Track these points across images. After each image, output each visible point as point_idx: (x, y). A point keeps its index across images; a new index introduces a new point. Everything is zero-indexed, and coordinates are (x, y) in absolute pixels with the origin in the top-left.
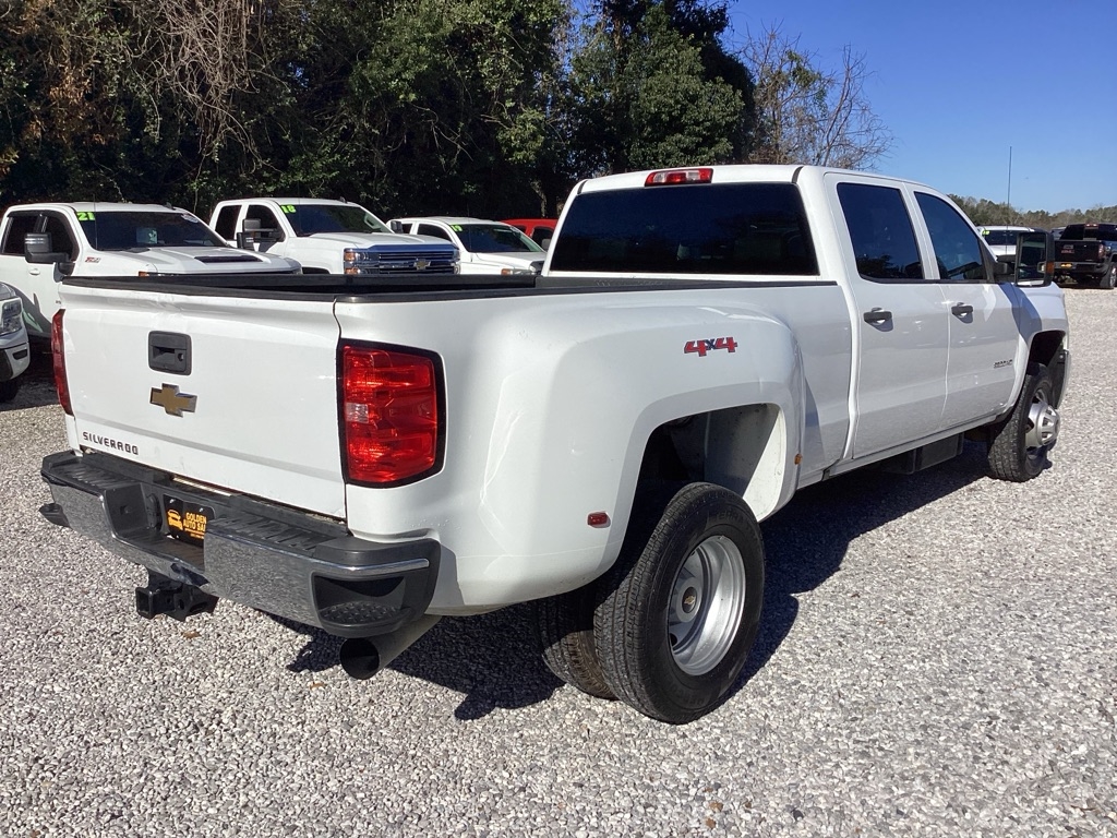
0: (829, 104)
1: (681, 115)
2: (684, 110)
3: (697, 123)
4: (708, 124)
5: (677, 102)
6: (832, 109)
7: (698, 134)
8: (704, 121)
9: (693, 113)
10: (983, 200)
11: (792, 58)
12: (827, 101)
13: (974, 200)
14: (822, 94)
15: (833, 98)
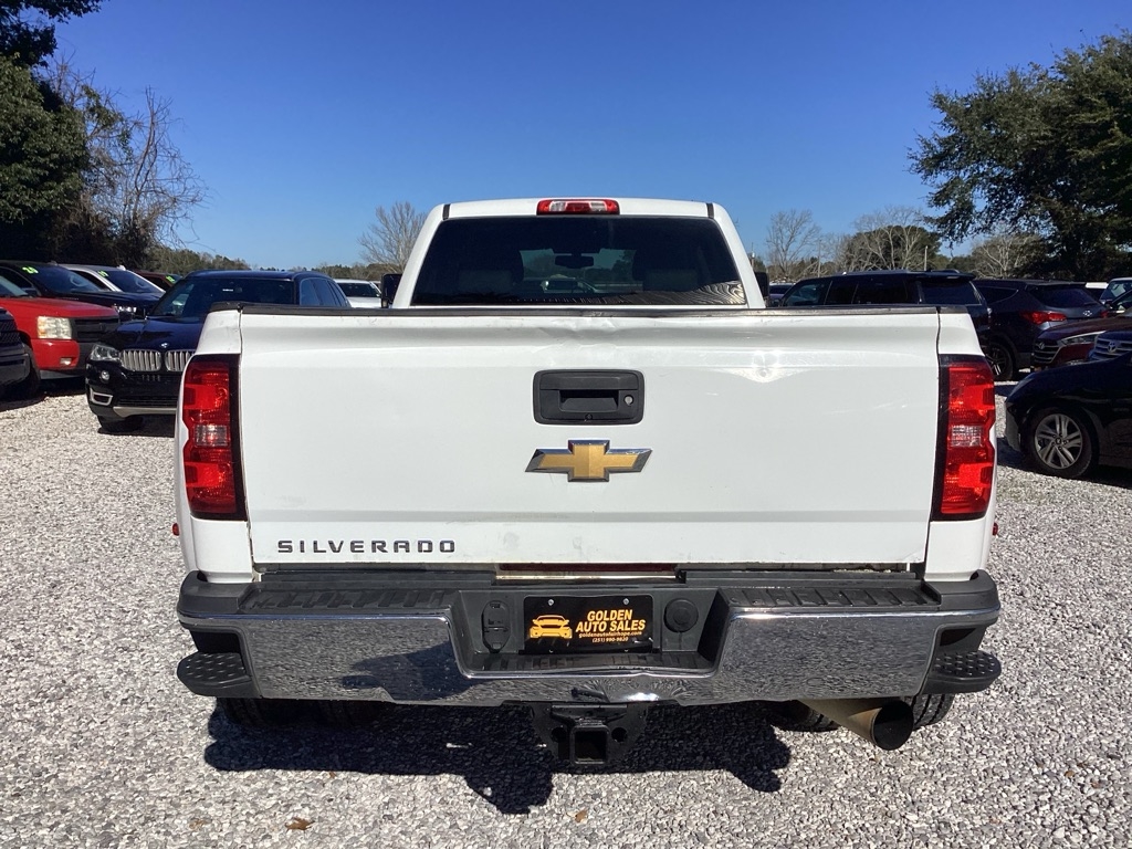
0: (134, 147)
1: (20, 144)
2: (25, 137)
3: (43, 154)
4: (56, 156)
5: (15, 127)
6: (137, 153)
7: (44, 166)
8: (51, 152)
9: (36, 142)
10: (218, 256)
11: (90, 94)
12: (131, 144)
13: (209, 256)
14: (125, 136)
15: (138, 142)
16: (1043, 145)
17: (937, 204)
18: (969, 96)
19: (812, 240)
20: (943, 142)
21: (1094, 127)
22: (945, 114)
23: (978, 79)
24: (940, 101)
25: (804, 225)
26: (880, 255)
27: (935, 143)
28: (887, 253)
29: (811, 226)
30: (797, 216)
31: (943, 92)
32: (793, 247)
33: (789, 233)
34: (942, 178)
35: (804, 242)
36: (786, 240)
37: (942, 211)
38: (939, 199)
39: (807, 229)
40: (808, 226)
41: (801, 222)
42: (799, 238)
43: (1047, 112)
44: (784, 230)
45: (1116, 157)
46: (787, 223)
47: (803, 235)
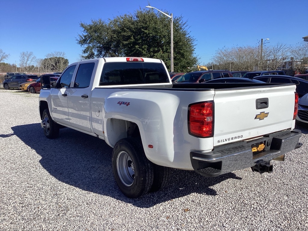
16: (115, 40)
17: (85, 53)
18: (90, 25)
19: (34, 60)
20: (85, 37)
21: (127, 36)
22: (84, 29)
23: (92, 21)
24: (82, 25)
25: (31, 56)
26: (54, 65)
27: (83, 37)
28: (56, 64)
29: (33, 56)
30: (29, 53)
31: (83, 23)
32: (28, 62)
33: (26, 58)
34: (86, 46)
35: (31, 61)
36: (26, 60)
37: (86, 55)
38: (85, 52)
39: (32, 57)
40: (32, 56)
41: (30, 55)
42: (30, 60)
43: (114, 31)
44: (25, 57)
45: (132, 44)
46: (25, 55)
47: (31, 59)
